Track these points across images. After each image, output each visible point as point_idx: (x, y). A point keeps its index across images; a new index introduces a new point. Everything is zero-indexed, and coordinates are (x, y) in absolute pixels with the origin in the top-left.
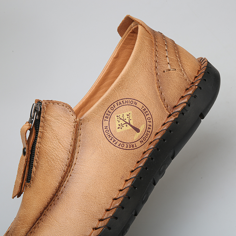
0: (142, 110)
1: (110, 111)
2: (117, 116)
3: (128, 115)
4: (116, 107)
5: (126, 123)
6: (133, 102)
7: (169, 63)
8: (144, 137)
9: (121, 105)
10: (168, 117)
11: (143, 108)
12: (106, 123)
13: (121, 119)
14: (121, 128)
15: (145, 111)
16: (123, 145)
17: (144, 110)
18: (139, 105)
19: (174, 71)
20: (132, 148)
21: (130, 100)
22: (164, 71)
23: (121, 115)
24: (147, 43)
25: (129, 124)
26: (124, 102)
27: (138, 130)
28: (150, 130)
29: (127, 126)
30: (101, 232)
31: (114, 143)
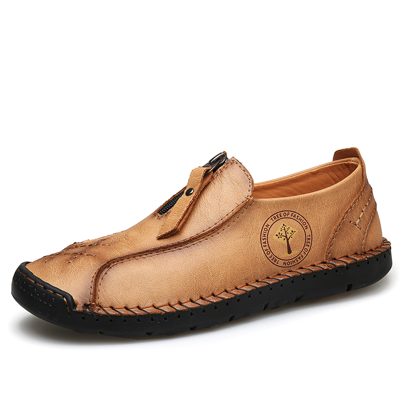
0: (307, 237)
1: (282, 215)
2: (284, 225)
3: (292, 231)
4: (289, 216)
5: (286, 237)
6: (305, 224)
7: (360, 218)
8: (290, 261)
9: (294, 218)
10: (322, 263)
11: (309, 237)
12: (270, 222)
13: (285, 229)
14: (279, 237)
15: (308, 241)
16: (268, 253)
17: (309, 239)
18: (308, 231)
19: (359, 229)
20: (273, 261)
21: (305, 221)
22: (351, 222)
23: (287, 227)
24: (355, 185)
25: (288, 240)
26: (299, 218)
27: (290, 252)
28: (299, 261)
29: (284, 240)
30: (195, 307)
31: (263, 244)
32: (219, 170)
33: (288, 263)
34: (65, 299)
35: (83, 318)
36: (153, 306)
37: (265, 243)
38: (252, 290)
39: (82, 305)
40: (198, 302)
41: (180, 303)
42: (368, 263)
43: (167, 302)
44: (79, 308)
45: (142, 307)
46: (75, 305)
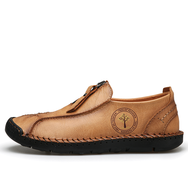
0: (135, 122)
1: (124, 109)
2: (124, 114)
3: (128, 118)
4: (127, 111)
5: (124, 120)
6: (135, 116)
7: (164, 118)
8: (125, 131)
9: (130, 112)
10: (141, 135)
12: (117, 112)
13: (124, 116)
14: (120, 119)
15: (135, 124)
16: (114, 125)
17: (136, 123)
18: (136, 119)
19: (162, 123)
20: (116, 130)
21: (135, 114)
22: (159, 118)
23: (126, 115)
24: (164, 102)
25: (125, 121)
26: (132, 112)
27: (125, 127)
28: (130, 132)
29: (123, 121)
30: (73, 143)
31: (112, 121)
33: (123, 132)
34: (19, 131)
36: (55, 139)
38: (102, 140)
40: (75, 141)
41: (67, 140)
42: (165, 139)
43: (62, 139)
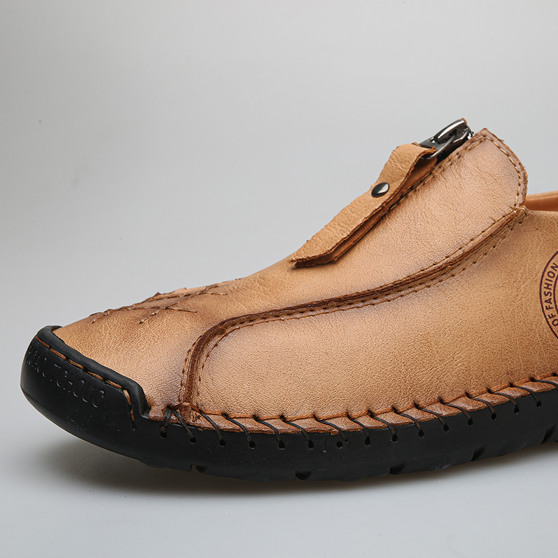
31: (545, 304)
32: (454, 153)
34: (126, 393)
35: (164, 435)
36: (315, 417)
37: (548, 301)
38: (522, 396)
39: (162, 407)
40: (409, 413)
41: (371, 414)
43: (344, 411)
44: (156, 413)
45: (289, 416)
46: (147, 407)
